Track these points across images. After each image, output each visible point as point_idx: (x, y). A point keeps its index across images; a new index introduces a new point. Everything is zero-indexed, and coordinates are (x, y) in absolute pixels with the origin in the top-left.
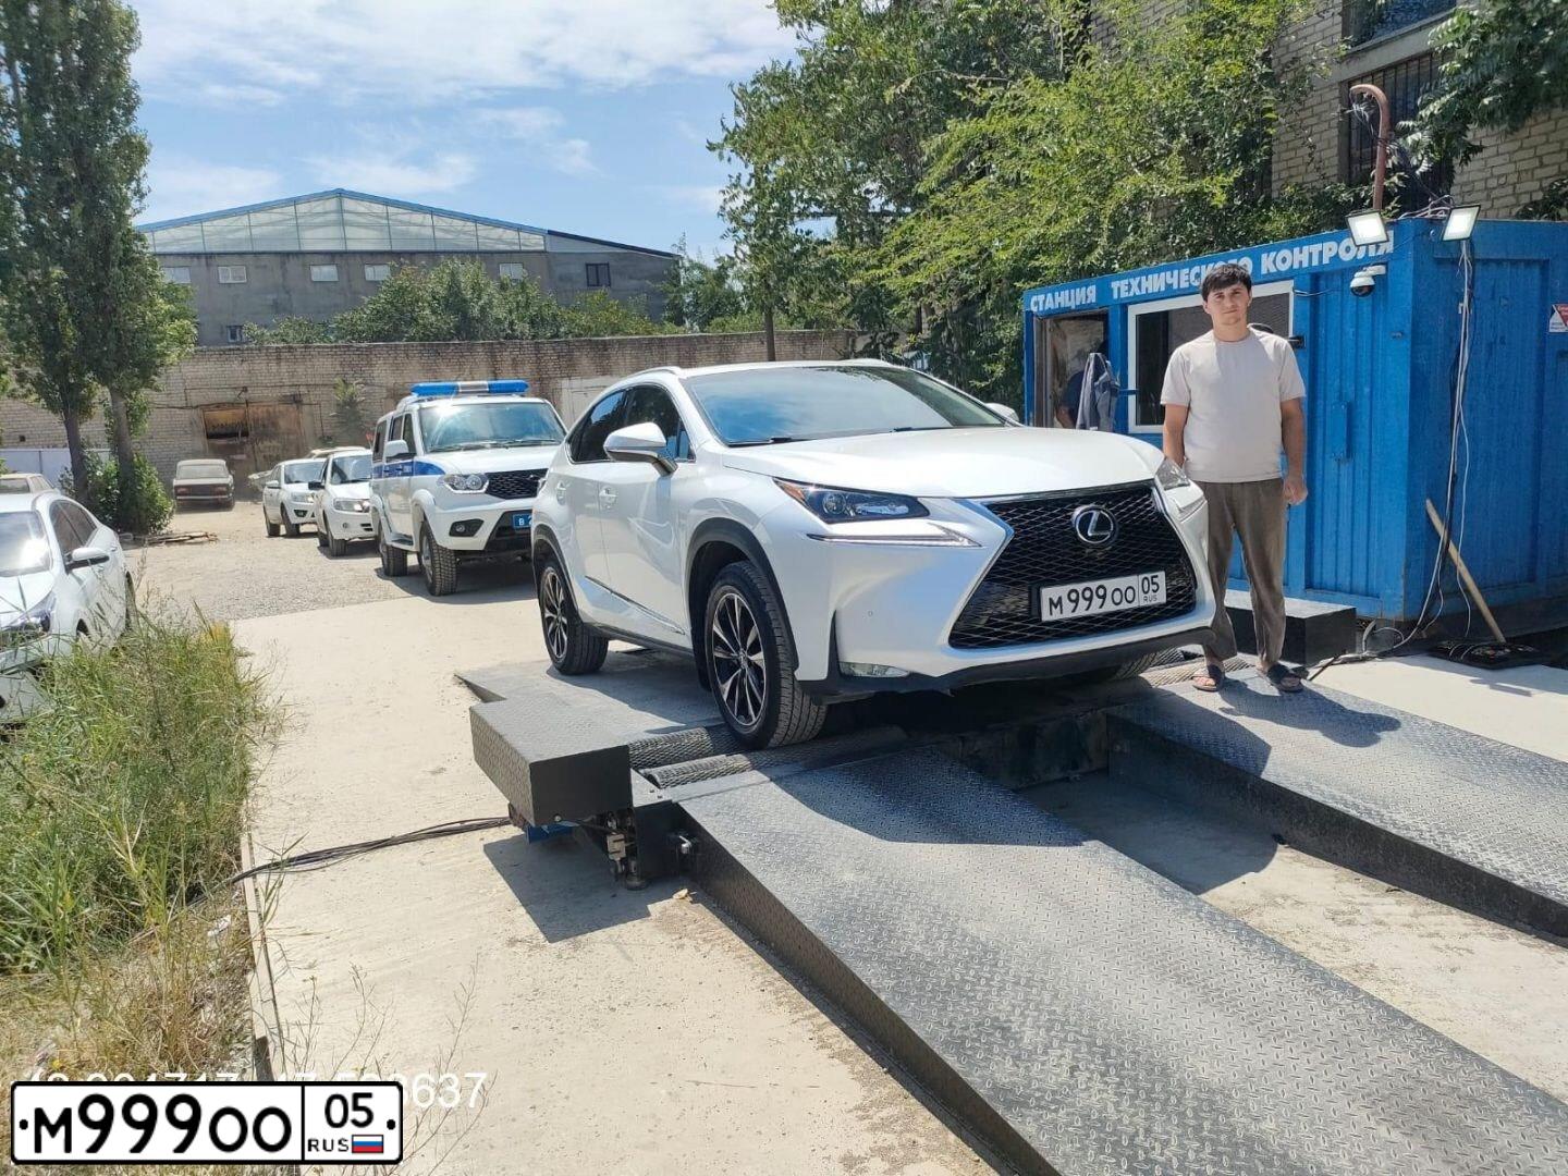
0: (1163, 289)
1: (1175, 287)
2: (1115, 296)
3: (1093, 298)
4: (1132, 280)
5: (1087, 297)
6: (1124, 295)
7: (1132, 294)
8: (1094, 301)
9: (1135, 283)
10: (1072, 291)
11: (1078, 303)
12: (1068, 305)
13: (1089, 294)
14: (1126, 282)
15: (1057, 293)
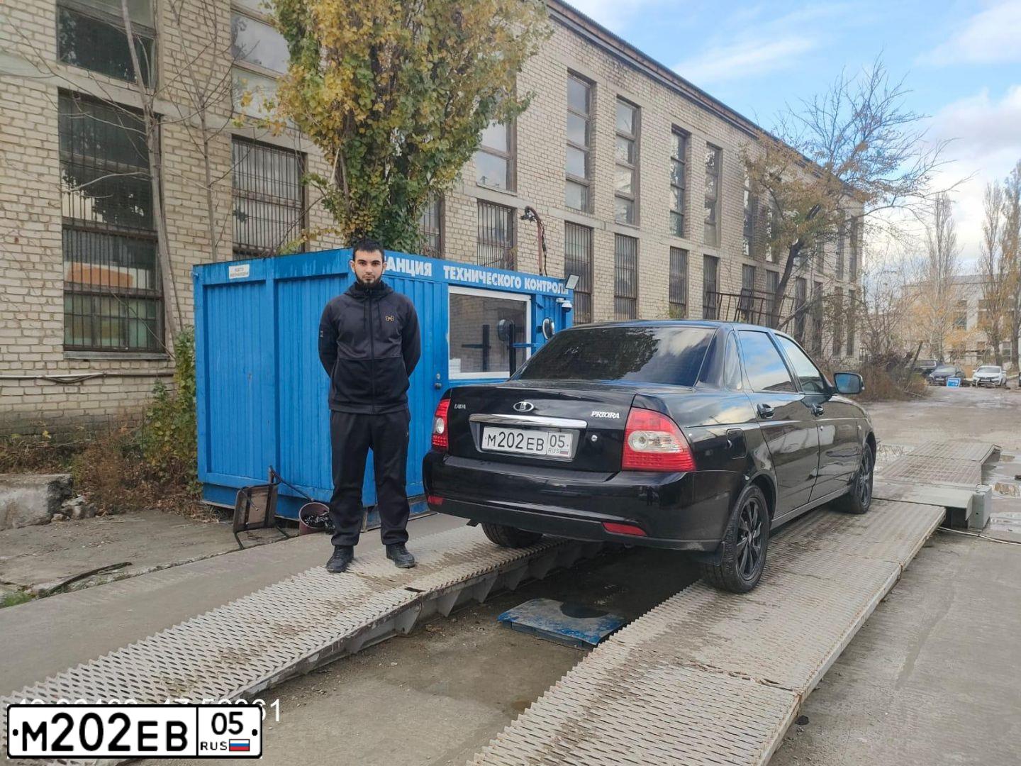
0: (477, 281)
1: (484, 282)
2: (447, 277)
3: (429, 272)
4: (458, 269)
5: (424, 271)
6: (453, 278)
7: (458, 279)
8: (430, 275)
9: (460, 271)
10: (412, 262)
11: (417, 273)
12: (408, 271)
13: (426, 268)
14: (453, 268)
15: (398, 260)
